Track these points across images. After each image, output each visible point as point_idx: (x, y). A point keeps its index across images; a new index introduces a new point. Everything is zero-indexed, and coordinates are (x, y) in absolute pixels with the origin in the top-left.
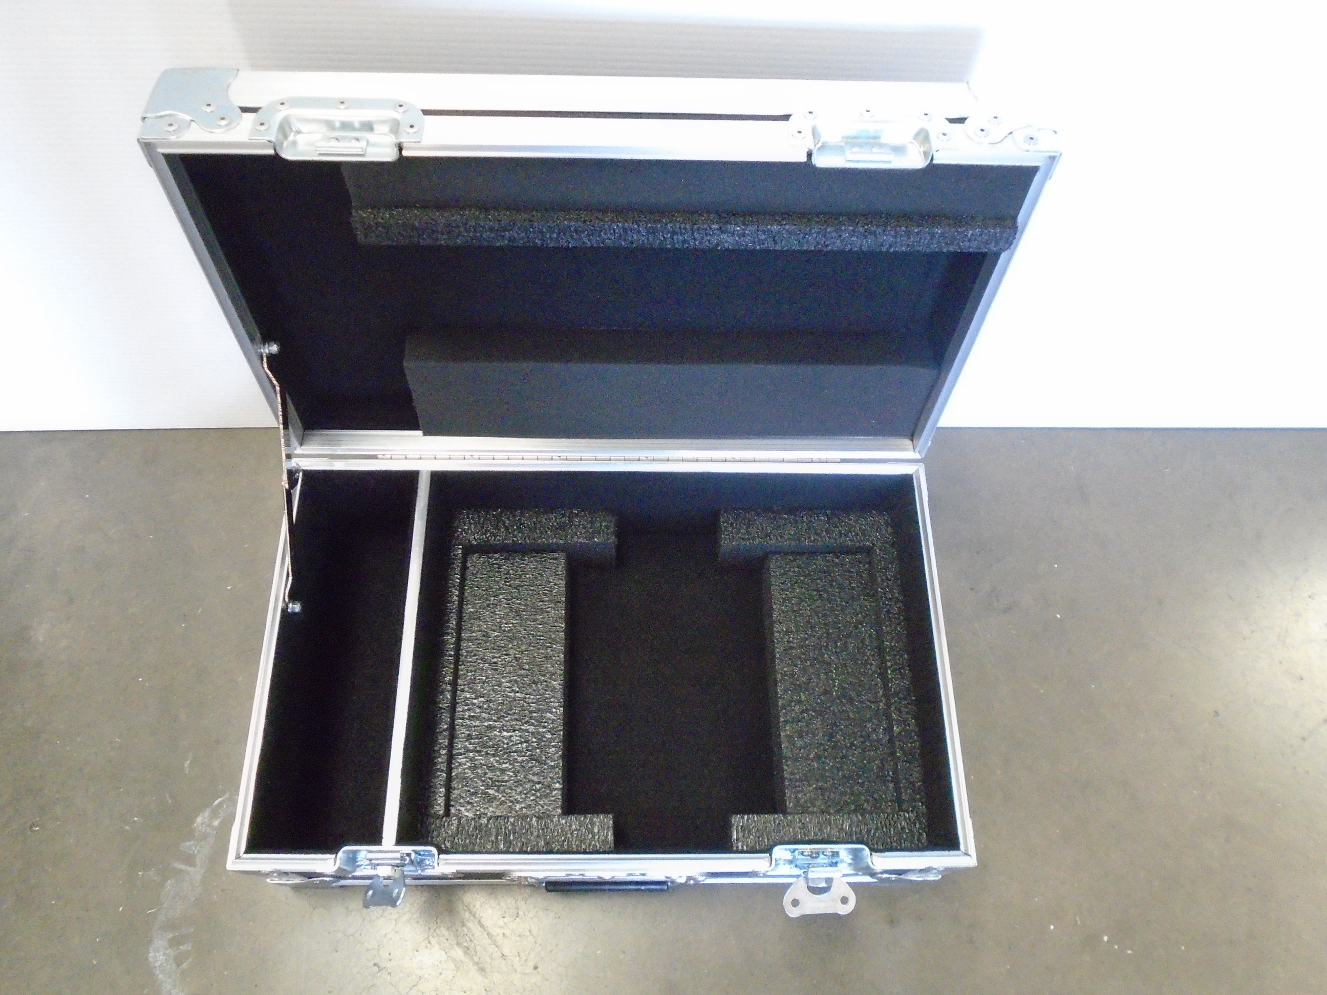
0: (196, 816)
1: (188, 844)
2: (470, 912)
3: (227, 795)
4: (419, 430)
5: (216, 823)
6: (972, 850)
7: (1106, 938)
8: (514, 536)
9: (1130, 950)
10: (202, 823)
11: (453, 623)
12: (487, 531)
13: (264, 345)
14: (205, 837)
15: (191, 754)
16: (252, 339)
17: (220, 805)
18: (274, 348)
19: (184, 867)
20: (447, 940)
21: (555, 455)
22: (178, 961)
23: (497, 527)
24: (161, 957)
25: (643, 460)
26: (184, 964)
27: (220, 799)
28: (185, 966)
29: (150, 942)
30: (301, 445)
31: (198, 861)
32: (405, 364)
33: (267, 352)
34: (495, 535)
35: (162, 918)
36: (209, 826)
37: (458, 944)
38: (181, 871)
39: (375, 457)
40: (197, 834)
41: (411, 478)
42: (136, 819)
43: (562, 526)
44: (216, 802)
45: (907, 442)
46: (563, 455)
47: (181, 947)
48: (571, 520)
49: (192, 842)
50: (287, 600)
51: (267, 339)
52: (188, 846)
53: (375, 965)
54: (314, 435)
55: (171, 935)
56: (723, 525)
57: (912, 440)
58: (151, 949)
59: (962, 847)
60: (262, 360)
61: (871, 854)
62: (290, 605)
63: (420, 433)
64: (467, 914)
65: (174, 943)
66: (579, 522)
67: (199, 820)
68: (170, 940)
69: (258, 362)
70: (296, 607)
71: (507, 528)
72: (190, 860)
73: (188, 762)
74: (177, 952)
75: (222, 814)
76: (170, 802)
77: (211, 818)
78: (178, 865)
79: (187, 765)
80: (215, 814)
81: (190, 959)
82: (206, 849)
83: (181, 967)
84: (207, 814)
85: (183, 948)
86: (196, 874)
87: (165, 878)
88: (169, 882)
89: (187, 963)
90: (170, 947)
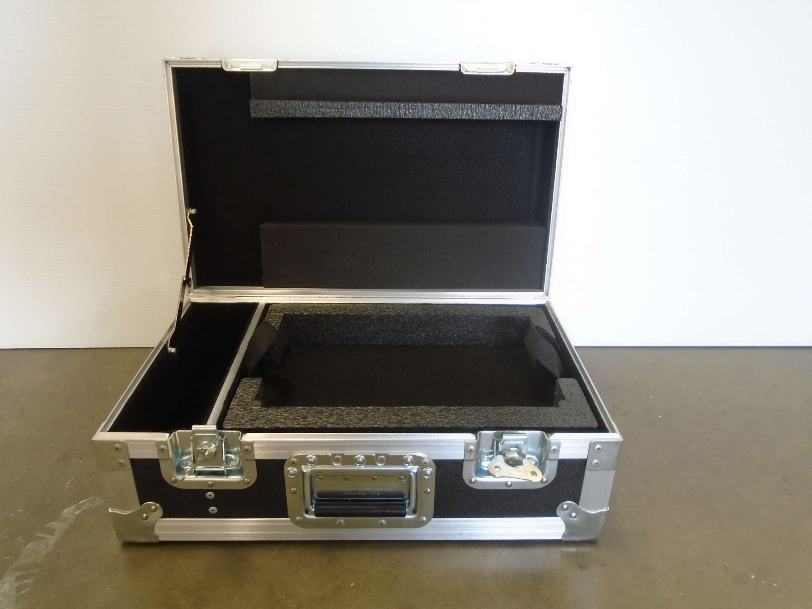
0: (65, 509)
1: (53, 523)
3: (90, 498)
5: (78, 512)
7: (753, 577)
9: (775, 583)
10: (68, 513)
13: (189, 209)
14: (65, 519)
15: (72, 478)
17: (84, 503)
18: (194, 211)
19: (45, 536)
22: (18, 589)
27: (84, 500)
28: (23, 592)
31: (56, 534)
32: (261, 226)
33: (191, 212)
35: (16, 564)
36: (71, 513)
38: (42, 538)
40: (61, 518)
41: (254, 306)
42: (20, 510)
44: (82, 502)
47: (24, 581)
49: (56, 522)
50: (169, 344)
51: (192, 208)
52: (54, 524)
55: (19, 574)
59: (611, 432)
60: (187, 214)
61: (547, 436)
62: (170, 348)
63: (263, 287)
65: (20, 578)
67: (66, 511)
68: (17, 576)
69: (185, 215)
70: (172, 350)
72: (51, 532)
73: (69, 482)
74: (20, 584)
75: (84, 508)
76: (49, 501)
77: (75, 510)
78: (40, 535)
79: (68, 483)
80: (78, 508)
81: (29, 588)
82: (65, 526)
83: (20, 593)
84: (73, 508)
85: (26, 581)
86: (52, 540)
87: (27, 542)
88: (30, 544)
89: (25, 590)
90: (16, 581)
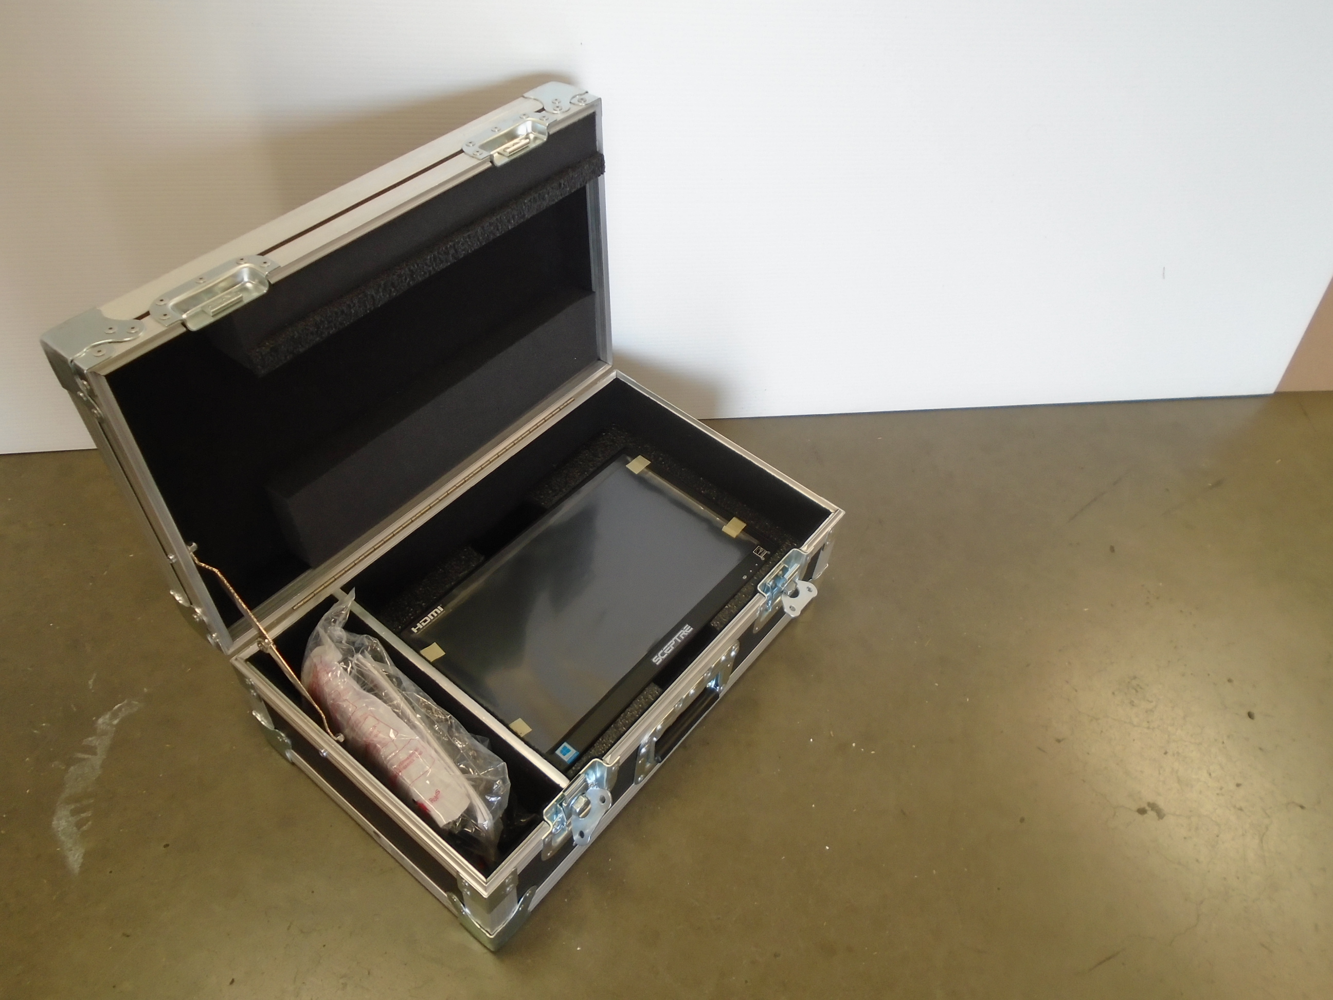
0: (99, 718)
1: (90, 739)
3: (126, 702)
5: (115, 722)
7: (854, 745)
9: (873, 751)
10: (104, 723)
14: (104, 733)
15: (94, 675)
17: (120, 709)
19: (86, 756)
22: (79, 825)
24: (63, 823)
27: (119, 705)
28: (85, 828)
29: (53, 813)
31: (98, 751)
35: (64, 795)
36: (109, 724)
38: (84, 759)
40: (98, 732)
42: (44, 724)
44: (116, 707)
47: (82, 815)
49: (93, 738)
52: (92, 740)
55: (73, 807)
58: (54, 818)
65: (74, 812)
67: (100, 721)
68: (71, 810)
72: (91, 750)
73: (92, 680)
74: (78, 819)
75: (121, 715)
76: (75, 709)
77: (112, 719)
78: (80, 755)
79: (91, 682)
80: (115, 716)
81: (90, 823)
82: (107, 741)
83: (81, 829)
84: (107, 716)
85: (83, 815)
86: (97, 760)
87: (68, 765)
88: (72, 768)
89: (87, 826)
90: (72, 815)
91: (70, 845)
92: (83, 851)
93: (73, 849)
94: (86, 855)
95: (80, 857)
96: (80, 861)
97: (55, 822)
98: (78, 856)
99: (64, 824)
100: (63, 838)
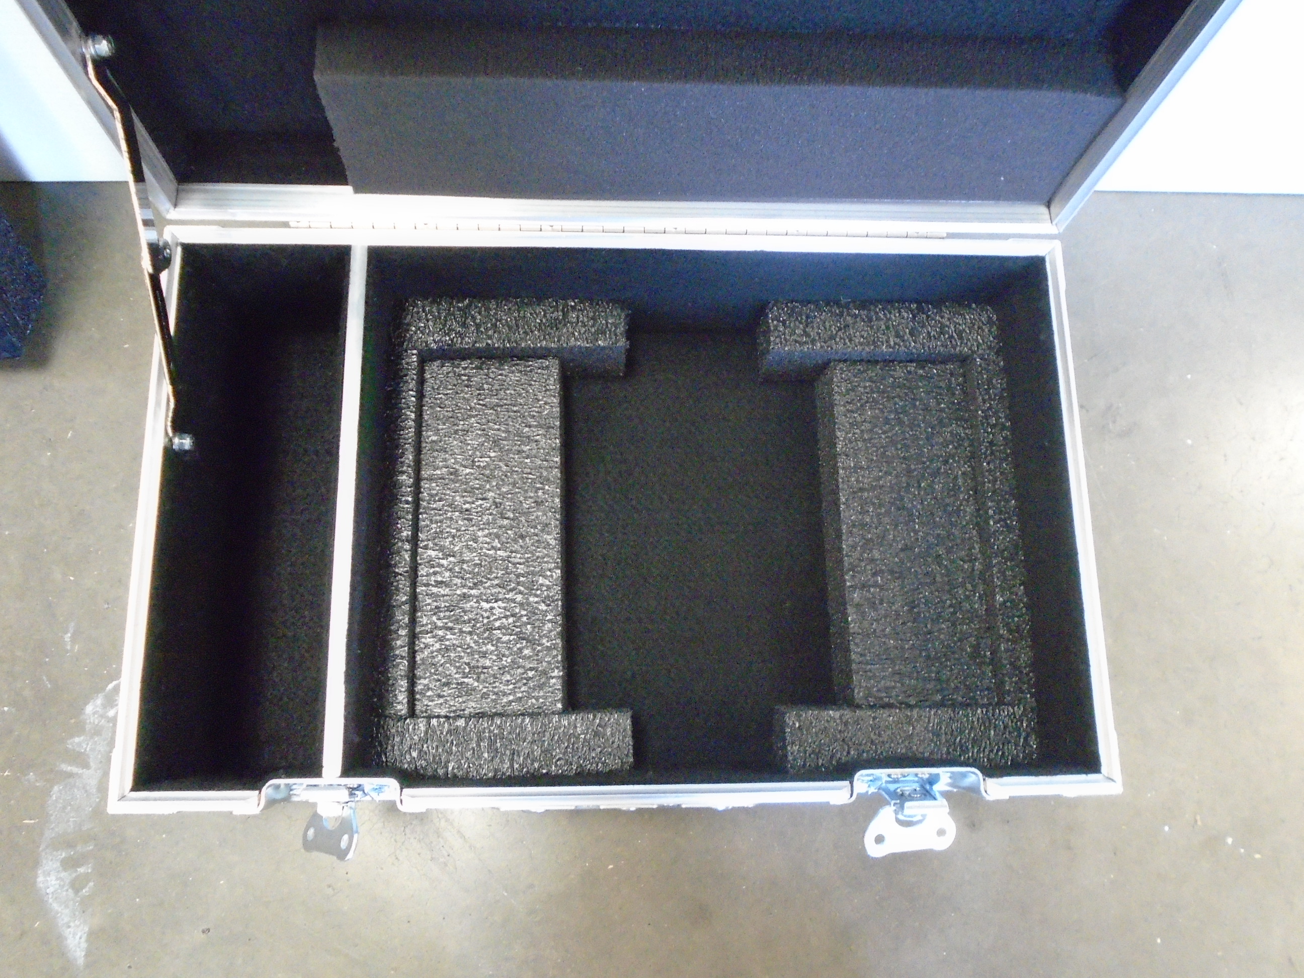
0: (86, 704)
1: (77, 740)
2: (447, 820)
4: (347, 184)
6: (1117, 775)
7: (1230, 841)
8: (490, 338)
10: (94, 713)
11: (409, 457)
12: (450, 330)
13: (86, 42)
14: (97, 731)
15: (72, 626)
16: (63, 30)
18: (103, 47)
19: (74, 769)
20: (419, 854)
21: (545, 225)
22: (76, 886)
23: (464, 325)
25: (670, 233)
26: (84, 891)
27: (114, 682)
29: (36, 864)
30: (175, 205)
31: (91, 761)
32: (316, 77)
33: (93, 52)
34: (461, 335)
35: (49, 834)
36: (102, 716)
37: (432, 859)
38: (70, 775)
39: (286, 225)
40: (88, 727)
41: (341, 255)
42: (6, 709)
43: (555, 324)
44: (110, 686)
45: (1043, 210)
46: (557, 225)
47: (79, 870)
48: (565, 315)
49: (82, 738)
50: (170, 433)
51: (90, 29)
52: (83, 742)
53: (329, 886)
54: (194, 191)
55: (64, 855)
56: (772, 324)
57: (1049, 207)
58: (39, 872)
59: (1104, 768)
60: (85, 66)
61: (984, 780)
62: (176, 441)
63: (348, 189)
64: (443, 823)
65: (69, 864)
66: (578, 318)
67: (89, 709)
68: (63, 860)
69: (80, 69)
70: (186, 442)
71: (478, 326)
72: (81, 760)
73: (69, 635)
74: (74, 875)
75: (119, 702)
76: (49, 686)
77: (105, 706)
78: (65, 767)
80: (109, 702)
81: (91, 884)
82: (102, 745)
83: (80, 894)
84: (99, 701)
85: (81, 870)
86: (90, 777)
87: (50, 783)
88: (56, 788)
89: (87, 889)
90: (65, 870)
91: (66, 920)
92: (86, 929)
93: (72, 924)
94: (93, 936)
95: (83, 940)
96: (84, 945)
97: (40, 879)
98: (80, 938)
99: (53, 882)
100: (55, 906)
